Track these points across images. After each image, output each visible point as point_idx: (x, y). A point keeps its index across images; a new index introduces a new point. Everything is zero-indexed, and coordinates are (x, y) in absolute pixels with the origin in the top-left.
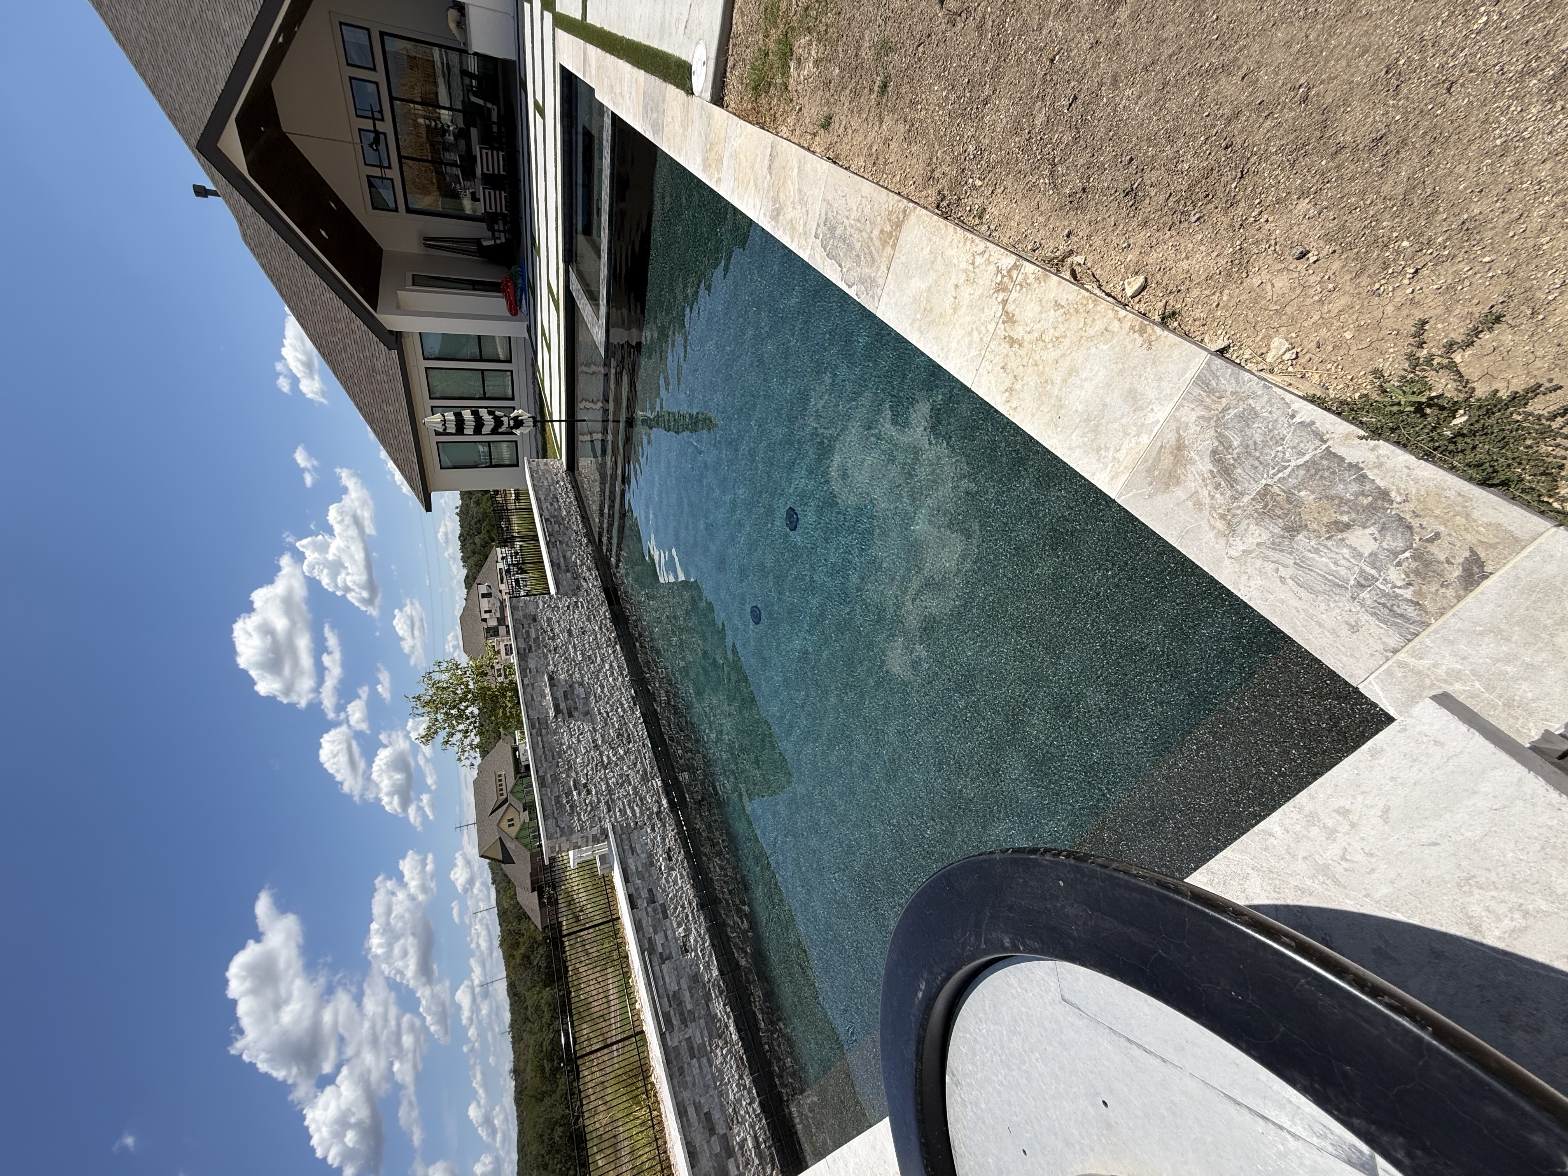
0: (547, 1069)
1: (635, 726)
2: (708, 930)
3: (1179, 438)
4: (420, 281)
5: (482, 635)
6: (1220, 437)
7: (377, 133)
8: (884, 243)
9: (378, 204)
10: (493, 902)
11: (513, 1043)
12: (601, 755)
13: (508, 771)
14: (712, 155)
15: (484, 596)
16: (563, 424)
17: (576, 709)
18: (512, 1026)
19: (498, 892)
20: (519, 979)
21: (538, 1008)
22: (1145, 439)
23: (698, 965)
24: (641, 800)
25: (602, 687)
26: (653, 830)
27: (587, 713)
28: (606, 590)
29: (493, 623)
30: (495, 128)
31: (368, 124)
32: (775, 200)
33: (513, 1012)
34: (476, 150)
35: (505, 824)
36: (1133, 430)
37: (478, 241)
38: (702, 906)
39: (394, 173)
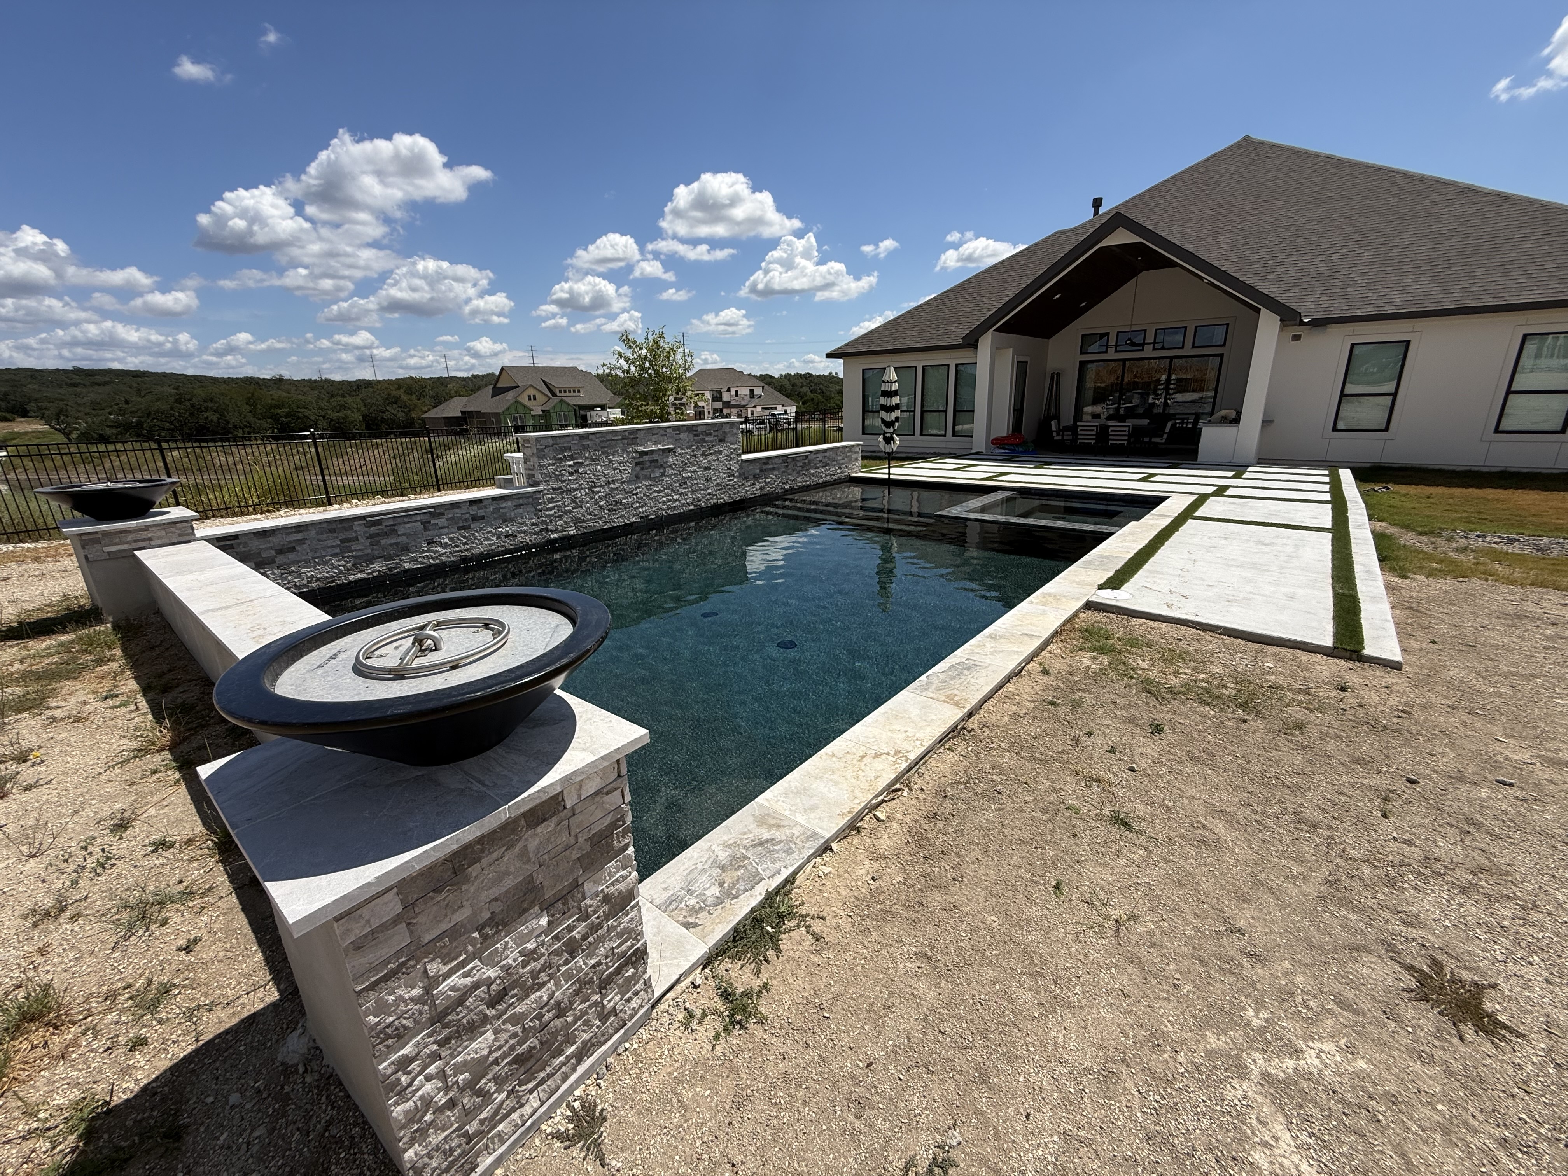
0: (279, 411)
1: (623, 516)
2: (444, 564)
3: (784, 826)
4: (1021, 368)
5: (715, 387)
6: (781, 842)
7: (1143, 344)
8: (947, 697)
9: (1087, 340)
10: (453, 374)
11: (310, 381)
12: (601, 486)
13: (584, 399)
14: (1050, 599)
15: (752, 391)
16: (886, 476)
17: (642, 469)
18: (327, 381)
19: (464, 379)
20: (374, 392)
21: (344, 407)
22: (787, 813)
23: (415, 552)
24: (560, 516)
25: (659, 492)
26: (533, 524)
27: (637, 477)
28: (742, 501)
29: (726, 397)
30: (1146, 439)
31: (1150, 338)
32: (1001, 637)
33: (342, 383)
34: (1129, 423)
35: (531, 392)
36: (794, 808)
37: (1057, 417)
38: (464, 560)
39: (1111, 354)
